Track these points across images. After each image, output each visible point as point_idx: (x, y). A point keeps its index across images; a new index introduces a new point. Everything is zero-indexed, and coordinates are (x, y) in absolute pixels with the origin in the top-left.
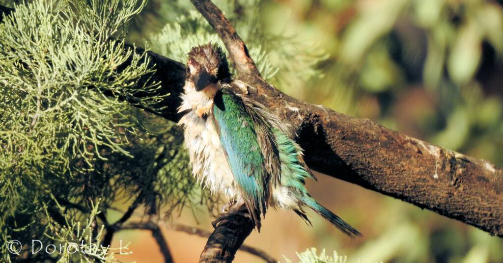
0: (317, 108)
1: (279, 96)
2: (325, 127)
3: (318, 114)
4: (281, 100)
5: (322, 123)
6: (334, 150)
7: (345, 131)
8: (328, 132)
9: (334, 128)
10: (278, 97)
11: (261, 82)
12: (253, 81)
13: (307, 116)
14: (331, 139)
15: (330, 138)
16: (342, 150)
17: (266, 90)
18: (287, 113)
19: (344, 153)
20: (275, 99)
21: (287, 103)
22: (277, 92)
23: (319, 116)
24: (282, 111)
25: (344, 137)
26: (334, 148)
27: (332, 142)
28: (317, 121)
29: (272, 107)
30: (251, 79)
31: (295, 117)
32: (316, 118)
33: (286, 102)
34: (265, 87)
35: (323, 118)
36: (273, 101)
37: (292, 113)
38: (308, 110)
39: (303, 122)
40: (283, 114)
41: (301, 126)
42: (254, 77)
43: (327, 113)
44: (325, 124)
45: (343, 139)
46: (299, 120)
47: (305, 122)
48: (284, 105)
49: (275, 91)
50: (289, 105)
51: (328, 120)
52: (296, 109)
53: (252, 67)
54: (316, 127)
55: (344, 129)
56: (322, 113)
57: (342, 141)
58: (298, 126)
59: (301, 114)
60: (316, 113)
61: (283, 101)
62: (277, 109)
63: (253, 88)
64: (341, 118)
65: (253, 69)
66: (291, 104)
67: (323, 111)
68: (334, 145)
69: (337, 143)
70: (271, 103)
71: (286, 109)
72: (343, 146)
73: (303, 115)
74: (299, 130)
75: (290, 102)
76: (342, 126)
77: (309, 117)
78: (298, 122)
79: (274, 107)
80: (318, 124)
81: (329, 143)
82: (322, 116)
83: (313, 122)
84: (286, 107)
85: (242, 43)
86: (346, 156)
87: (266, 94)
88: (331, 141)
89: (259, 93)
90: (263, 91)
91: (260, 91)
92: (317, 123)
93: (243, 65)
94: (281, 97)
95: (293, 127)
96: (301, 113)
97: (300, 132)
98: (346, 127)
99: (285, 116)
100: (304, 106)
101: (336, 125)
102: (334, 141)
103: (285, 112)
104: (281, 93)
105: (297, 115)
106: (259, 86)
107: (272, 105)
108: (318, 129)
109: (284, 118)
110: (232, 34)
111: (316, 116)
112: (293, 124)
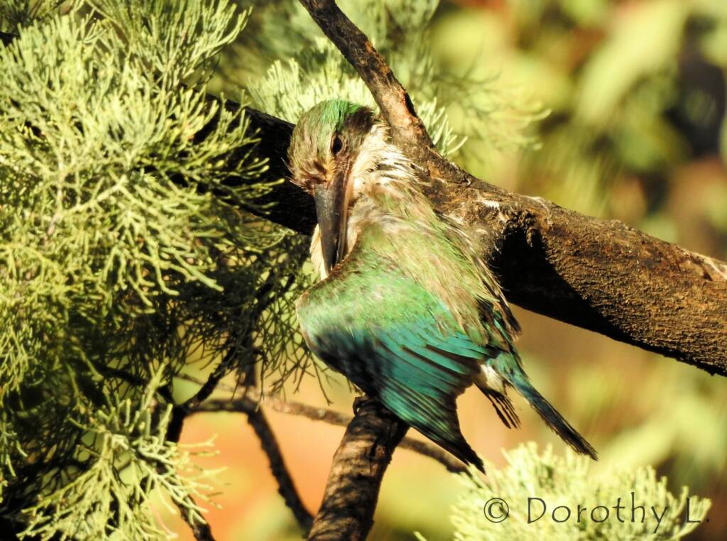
0: (531, 202)
1: (466, 181)
2: (544, 235)
3: (532, 212)
4: (469, 189)
5: (540, 227)
6: (560, 274)
7: (579, 241)
8: (550, 242)
9: (560, 236)
10: (464, 184)
11: (435, 157)
12: (420, 156)
13: (515, 215)
14: (555, 256)
15: (553, 253)
16: (573, 275)
17: (443, 172)
18: (479, 211)
19: (577, 279)
20: (459, 187)
21: (480, 193)
22: (462, 175)
23: (534, 216)
24: (472, 207)
25: (578, 252)
26: (560, 271)
27: (557, 260)
28: (532, 224)
29: (453, 201)
30: (418, 152)
31: (493, 218)
32: (530, 219)
33: (477, 191)
34: (442, 166)
35: (542, 220)
36: (455, 190)
37: (489, 210)
38: (516, 205)
39: (508, 226)
40: (473, 214)
41: (505, 233)
42: (422, 150)
43: (548, 210)
44: (545, 230)
45: (575, 255)
46: (501, 222)
47: (511, 227)
48: (475, 197)
49: (459, 173)
50: (484, 196)
51: (550, 223)
52: (496, 204)
53: (420, 132)
54: (529, 235)
55: (578, 238)
56: (539, 210)
57: (575, 258)
58: (500, 233)
59: (504, 213)
60: (530, 210)
61: (472, 191)
62: (463, 203)
63: (422, 168)
64: (572, 218)
65: (421, 136)
66: (486, 194)
67: (542, 207)
68: (560, 264)
69: (565, 262)
70: (453, 194)
71: (478, 204)
72: (576, 267)
73: (507, 214)
74: (500, 240)
75: (485, 191)
76: (573, 232)
77: (517, 217)
78: (498, 225)
79: (457, 200)
80: (533, 230)
81: (552, 262)
82: (539, 216)
83: (525, 226)
84: (478, 201)
85: (402, 90)
86: (581, 284)
87: (443, 178)
88: (555, 258)
89: (432, 177)
90: (438, 173)
91: (434, 173)
92: (530, 228)
93: (405, 129)
94: (469, 183)
95: (491, 234)
96: (504, 211)
97: (501, 243)
98: (581, 235)
99: (477, 216)
100: (508, 199)
101: (564, 231)
102: (561, 258)
103: (476, 209)
104: (470, 176)
105: (496, 215)
106: (431, 165)
107: (454, 198)
108: (532, 237)
109: (475, 220)
110: (385, 75)
111: (529, 215)
112: (490, 230)
